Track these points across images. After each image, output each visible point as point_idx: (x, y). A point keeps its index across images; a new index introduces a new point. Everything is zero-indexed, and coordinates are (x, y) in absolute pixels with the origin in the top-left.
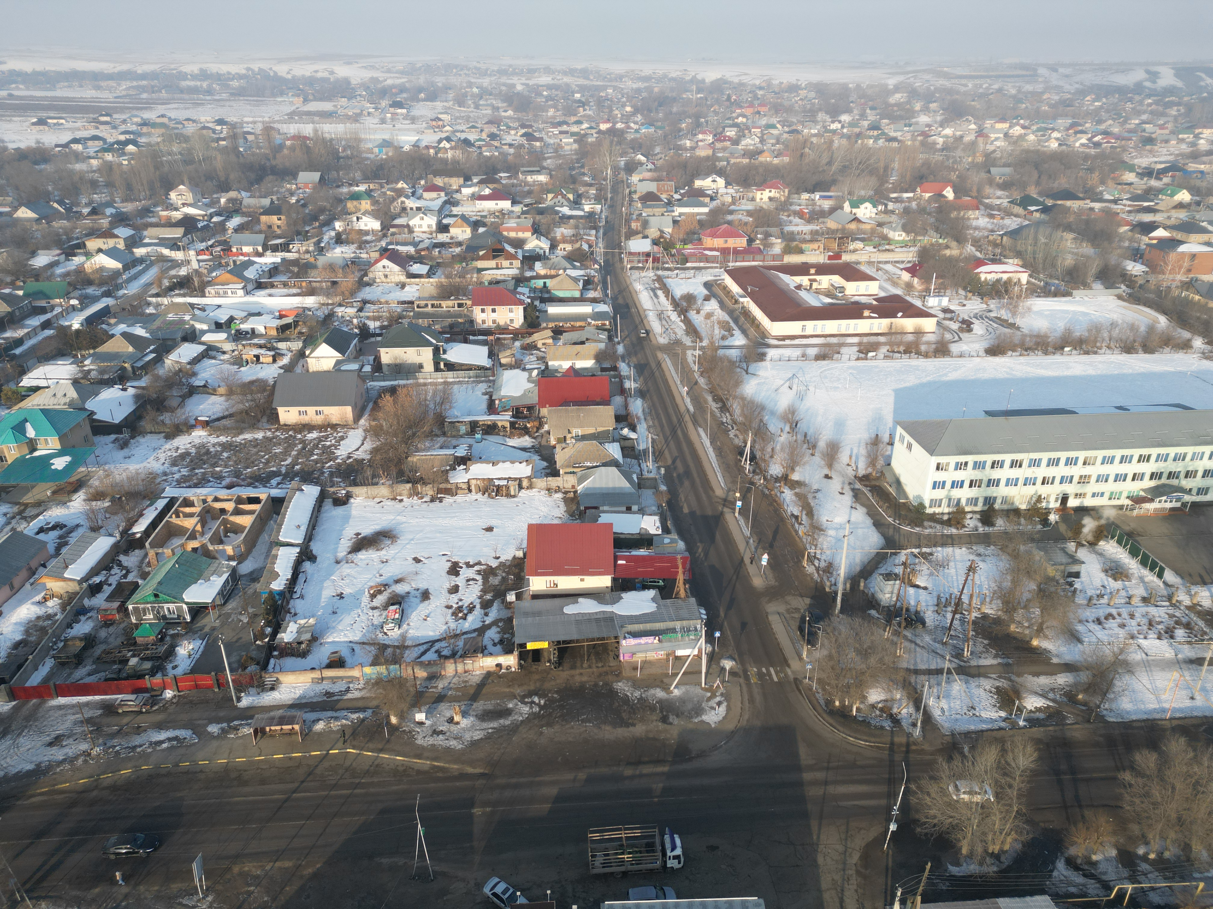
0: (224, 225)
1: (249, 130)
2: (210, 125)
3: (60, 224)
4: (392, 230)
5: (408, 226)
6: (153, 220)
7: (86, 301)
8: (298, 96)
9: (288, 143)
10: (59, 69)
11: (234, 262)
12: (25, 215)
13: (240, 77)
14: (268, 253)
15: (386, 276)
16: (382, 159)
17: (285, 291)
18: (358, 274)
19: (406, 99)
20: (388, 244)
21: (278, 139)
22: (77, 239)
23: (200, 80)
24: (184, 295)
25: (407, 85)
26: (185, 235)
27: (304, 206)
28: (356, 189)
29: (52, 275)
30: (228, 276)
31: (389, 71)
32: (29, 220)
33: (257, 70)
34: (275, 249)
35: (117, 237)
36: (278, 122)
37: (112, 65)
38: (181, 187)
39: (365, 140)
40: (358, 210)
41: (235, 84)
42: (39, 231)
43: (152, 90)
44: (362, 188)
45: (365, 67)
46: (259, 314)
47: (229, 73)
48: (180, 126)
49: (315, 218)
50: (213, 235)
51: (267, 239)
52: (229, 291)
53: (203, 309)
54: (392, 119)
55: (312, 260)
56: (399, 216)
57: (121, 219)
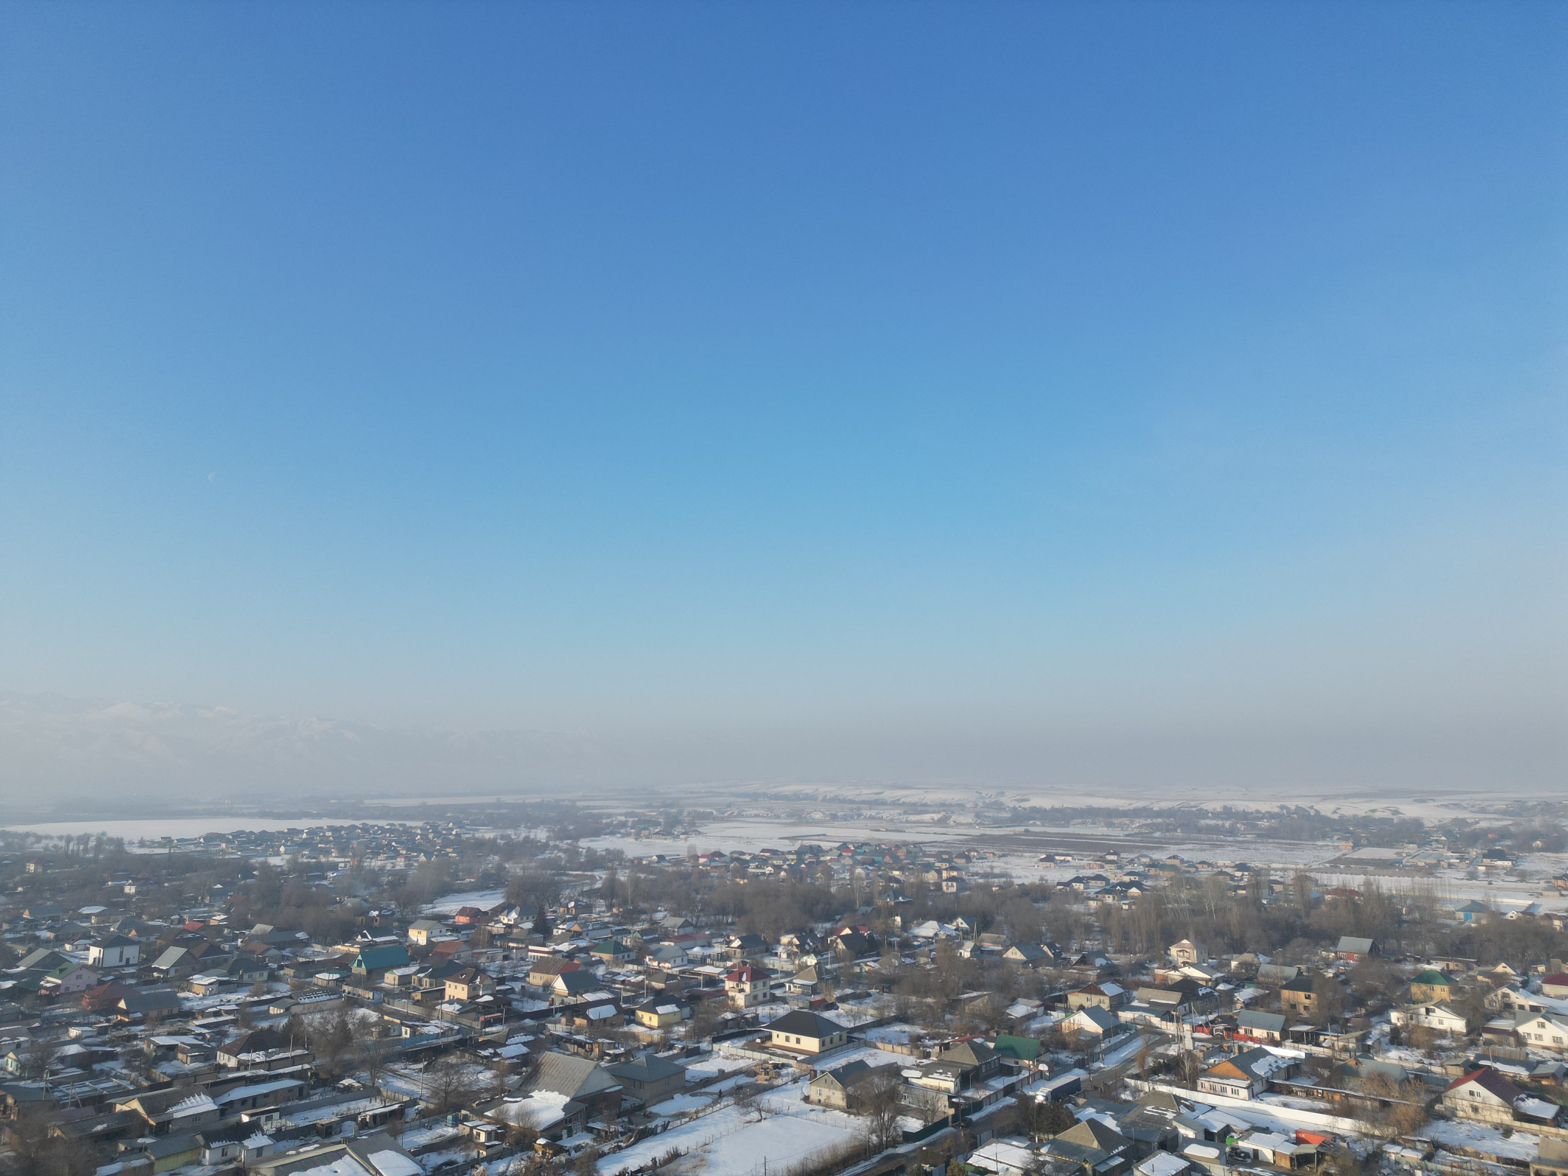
0: (1232, 996)
1: (1277, 878)
2: (1229, 870)
3: (1046, 971)
4: (1486, 1036)
5: (1515, 1033)
6: (1146, 978)
7: (1057, 1069)
8: (1346, 839)
9: (1328, 897)
10: (1076, 806)
11: (1240, 1048)
12: (1014, 957)
13: (1271, 816)
14: (1288, 1043)
15: (1475, 1109)
16: (1470, 928)
17: (1308, 1102)
18: (1425, 1098)
19: (1510, 848)
20: (1479, 1057)
21: (1314, 892)
22: (1061, 990)
23: (1222, 819)
24: (1169, 1083)
25: (1512, 829)
26: (1181, 1003)
27: (1345, 983)
28: (1427, 967)
29: (1027, 1029)
30: (1230, 1066)
31: (1483, 810)
32: (1016, 962)
33: (1293, 808)
34: (1298, 1038)
35: (1102, 993)
36: (1318, 870)
37: (1128, 802)
38: (1185, 941)
39: (1444, 901)
40: (1427, 998)
41: (1264, 823)
42: (1023, 975)
43: (1167, 828)
44: (1436, 967)
45: (1446, 806)
46: (1266, 1130)
47: (1258, 812)
48: (1193, 870)
49: (1360, 1001)
50: (1217, 1008)
51: (1287, 1023)
52: (1229, 1089)
53: (1191, 1108)
54: (1488, 874)
55: (1352, 1063)
56: (1499, 1015)
57: (1111, 973)
